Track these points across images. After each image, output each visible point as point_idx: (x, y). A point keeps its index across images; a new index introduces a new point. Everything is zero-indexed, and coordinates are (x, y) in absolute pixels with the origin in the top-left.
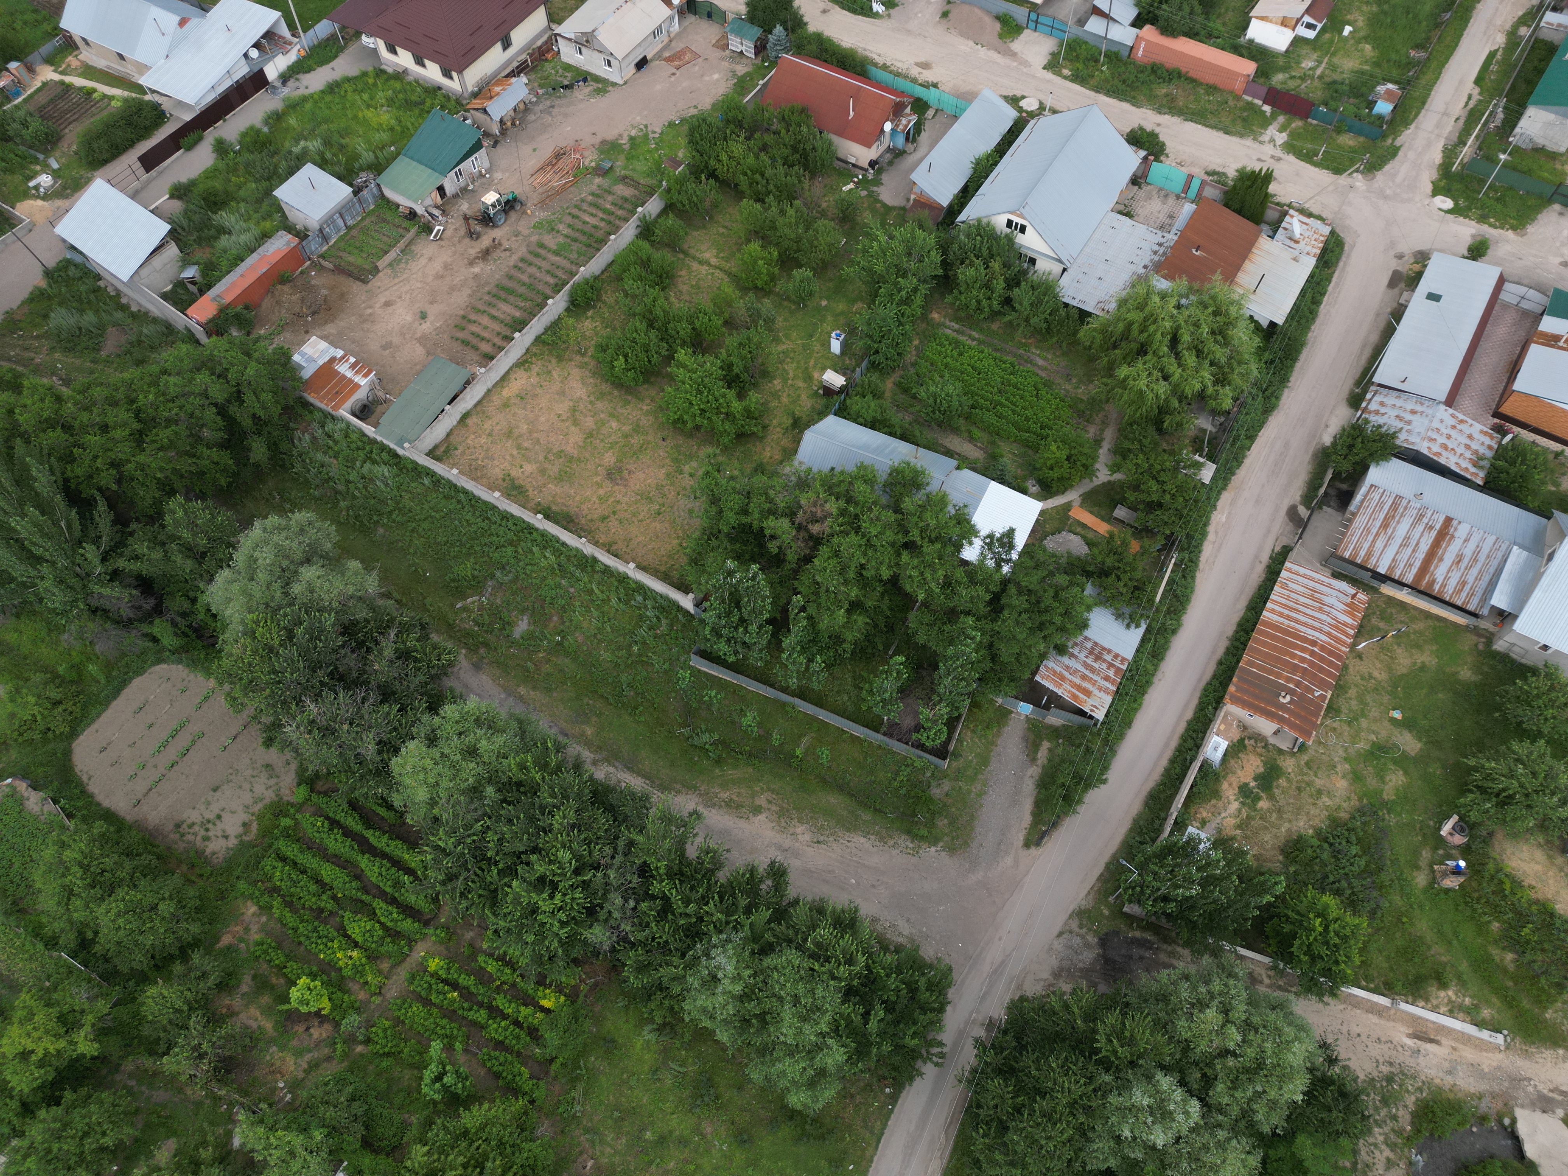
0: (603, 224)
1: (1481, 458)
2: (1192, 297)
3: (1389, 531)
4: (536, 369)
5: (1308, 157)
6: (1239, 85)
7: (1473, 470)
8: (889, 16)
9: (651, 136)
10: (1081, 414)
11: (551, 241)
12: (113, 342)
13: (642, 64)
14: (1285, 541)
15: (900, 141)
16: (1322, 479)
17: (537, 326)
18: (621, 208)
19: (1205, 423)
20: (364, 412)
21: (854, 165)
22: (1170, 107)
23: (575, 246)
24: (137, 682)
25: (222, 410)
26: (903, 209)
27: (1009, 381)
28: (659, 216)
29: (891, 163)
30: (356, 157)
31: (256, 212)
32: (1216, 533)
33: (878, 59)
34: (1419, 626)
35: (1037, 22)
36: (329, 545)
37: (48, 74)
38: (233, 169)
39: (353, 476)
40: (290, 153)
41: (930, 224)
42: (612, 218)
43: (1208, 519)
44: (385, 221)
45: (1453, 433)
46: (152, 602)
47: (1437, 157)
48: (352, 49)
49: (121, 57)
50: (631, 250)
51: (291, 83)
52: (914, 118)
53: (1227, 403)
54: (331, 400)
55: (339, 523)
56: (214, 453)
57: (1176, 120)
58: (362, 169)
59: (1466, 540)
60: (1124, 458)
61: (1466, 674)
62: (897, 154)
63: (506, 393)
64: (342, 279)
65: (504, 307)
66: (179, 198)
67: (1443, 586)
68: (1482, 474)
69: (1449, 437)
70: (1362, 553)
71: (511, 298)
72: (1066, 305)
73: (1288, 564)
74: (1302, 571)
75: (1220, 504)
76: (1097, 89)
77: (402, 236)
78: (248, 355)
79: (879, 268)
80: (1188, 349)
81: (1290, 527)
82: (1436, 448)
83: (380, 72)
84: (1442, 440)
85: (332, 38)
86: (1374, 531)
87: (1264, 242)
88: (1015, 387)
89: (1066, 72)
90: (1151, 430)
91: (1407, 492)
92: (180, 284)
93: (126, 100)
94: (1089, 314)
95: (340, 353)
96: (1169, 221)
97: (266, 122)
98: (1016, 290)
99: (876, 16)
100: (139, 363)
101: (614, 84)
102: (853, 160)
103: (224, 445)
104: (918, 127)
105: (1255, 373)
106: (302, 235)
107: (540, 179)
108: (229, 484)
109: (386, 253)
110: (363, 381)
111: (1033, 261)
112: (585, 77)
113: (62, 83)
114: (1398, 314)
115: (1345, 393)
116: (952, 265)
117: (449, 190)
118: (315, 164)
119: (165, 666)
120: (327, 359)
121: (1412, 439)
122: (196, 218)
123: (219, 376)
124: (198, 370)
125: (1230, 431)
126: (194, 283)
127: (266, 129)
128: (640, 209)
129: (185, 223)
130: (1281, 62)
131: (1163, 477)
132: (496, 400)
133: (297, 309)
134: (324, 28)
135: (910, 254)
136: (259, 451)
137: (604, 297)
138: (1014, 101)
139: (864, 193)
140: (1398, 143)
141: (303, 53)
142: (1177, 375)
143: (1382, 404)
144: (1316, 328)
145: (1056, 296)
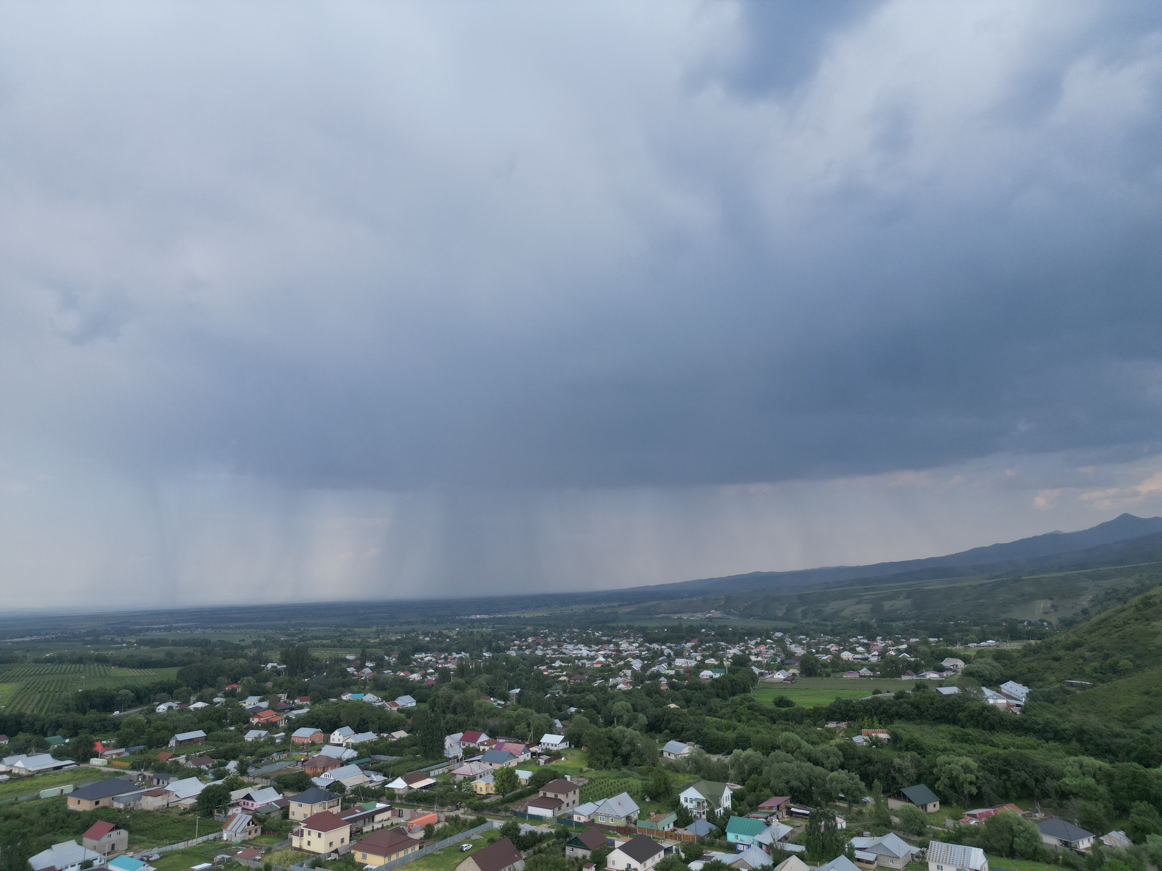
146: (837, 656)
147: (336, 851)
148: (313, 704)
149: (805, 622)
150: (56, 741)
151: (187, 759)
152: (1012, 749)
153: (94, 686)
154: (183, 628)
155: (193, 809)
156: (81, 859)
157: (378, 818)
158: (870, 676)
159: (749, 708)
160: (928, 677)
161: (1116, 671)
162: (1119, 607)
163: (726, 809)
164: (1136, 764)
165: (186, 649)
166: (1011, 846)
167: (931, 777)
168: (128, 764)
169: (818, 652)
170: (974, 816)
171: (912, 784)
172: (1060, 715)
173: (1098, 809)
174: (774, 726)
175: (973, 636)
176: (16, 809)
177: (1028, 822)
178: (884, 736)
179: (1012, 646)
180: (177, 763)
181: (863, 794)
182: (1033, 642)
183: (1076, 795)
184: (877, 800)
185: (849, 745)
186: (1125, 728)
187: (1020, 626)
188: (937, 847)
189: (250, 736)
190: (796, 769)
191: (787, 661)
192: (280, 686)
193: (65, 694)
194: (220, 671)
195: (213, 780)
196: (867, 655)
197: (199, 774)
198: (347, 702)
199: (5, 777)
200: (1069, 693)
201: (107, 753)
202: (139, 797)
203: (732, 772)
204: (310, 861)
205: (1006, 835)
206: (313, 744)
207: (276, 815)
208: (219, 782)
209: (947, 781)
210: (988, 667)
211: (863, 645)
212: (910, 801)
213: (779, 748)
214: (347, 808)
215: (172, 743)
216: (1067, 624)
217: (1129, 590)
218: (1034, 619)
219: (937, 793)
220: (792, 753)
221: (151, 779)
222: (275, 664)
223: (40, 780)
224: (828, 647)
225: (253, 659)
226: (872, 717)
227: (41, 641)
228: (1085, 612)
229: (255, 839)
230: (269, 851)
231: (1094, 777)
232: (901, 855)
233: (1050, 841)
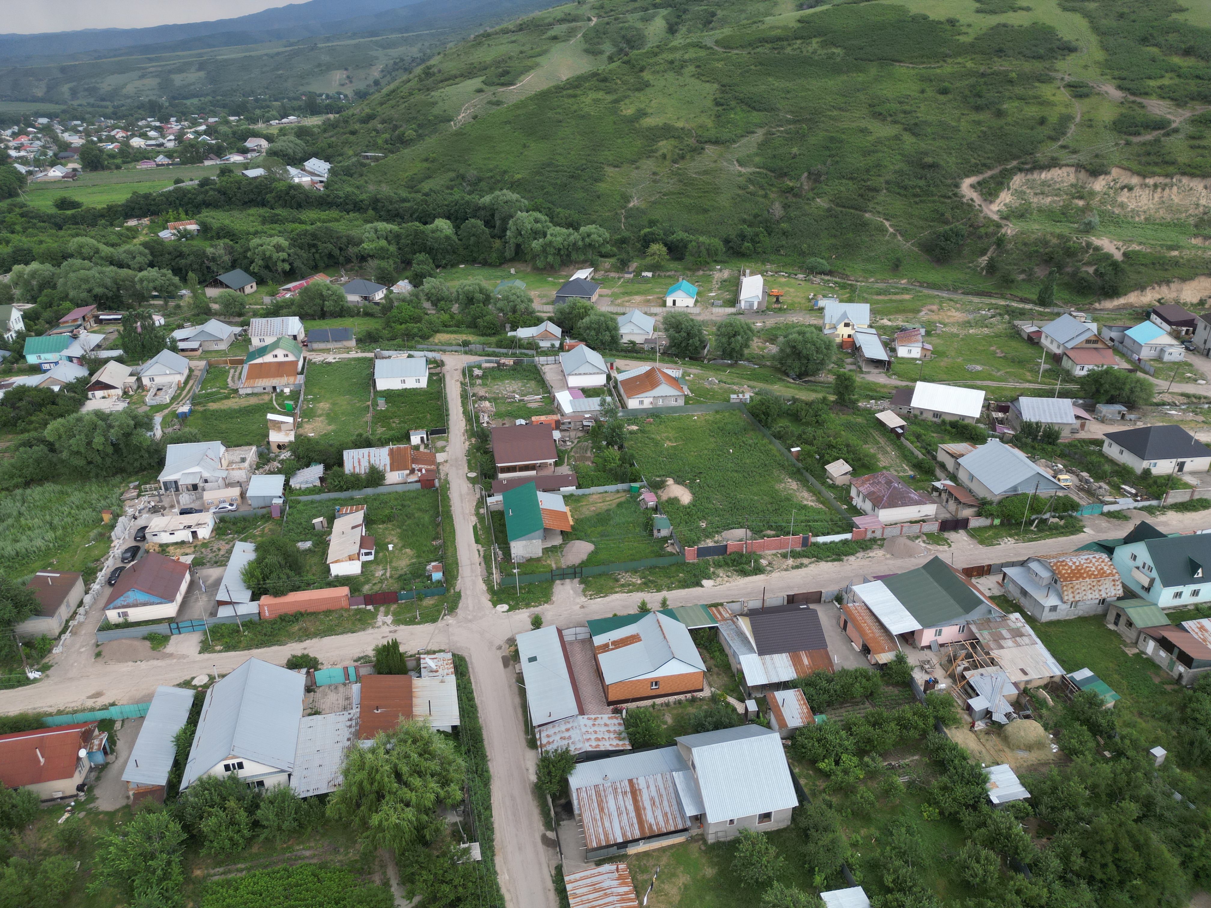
1: (620, 733)
2: (392, 741)
3: (606, 811)
5: (412, 622)
6: (344, 603)
7: (621, 743)
8: (47, 676)
10: (361, 872)
14: (554, 863)
15: (100, 758)
16: (547, 805)
19: (453, 818)
21: (62, 798)
22: (306, 635)
26: (127, 806)
27: (289, 884)
29: (98, 778)
32: (508, 891)
33: (50, 710)
34: (664, 861)
35: (178, 628)
41: (157, 805)
43: (497, 884)
45: (596, 728)
47: (484, 587)
52: (105, 736)
53: (459, 795)
57: (315, 640)
59: (648, 787)
60: (413, 882)
61: (709, 872)
62: (100, 770)
67: (657, 824)
68: (627, 742)
69: (596, 732)
70: (602, 837)
72: (305, 799)
73: (566, 879)
74: (577, 876)
75: (498, 868)
76: (248, 648)
79: (125, 865)
80: (411, 775)
81: (551, 851)
82: (594, 744)
84: (593, 737)
86: (598, 817)
87: (417, 682)
88: (297, 885)
89: (218, 648)
90: (420, 848)
91: (598, 781)
94: (326, 795)
96: (347, 702)
98: (259, 812)
99: (35, 680)
102: (60, 795)
104: (112, 741)
105: (463, 764)
111: (261, 784)
114: (520, 679)
115: (524, 743)
116: (193, 825)
121: (578, 746)
125: (472, 812)
130: (362, 579)
131: (448, 877)
135: (150, 838)
138: (187, 684)
139: (82, 815)
140: (457, 590)
142: (414, 799)
143: (548, 736)
144: (481, 714)
145: (293, 798)
146: (125, 143)
149: (76, 103)
152: (319, 224)
158: (168, 165)
159: (22, 215)
160: (232, 160)
161: (403, 141)
162: (405, 77)
163: (18, 333)
164: (417, 224)
166: (322, 310)
167: (246, 261)
169: (100, 140)
170: (289, 290)
171: (227, 270)
172: (358, 187)
173: (388, 265)
174: (61, 233)
175: (274, 113)
177: (335, 287)
178: (193, 227)
179: (313, 121)
181: (178, 288)
182: (331, 116)
183: (372, 257)
184: (194, 292)
185: (155, 241)
186: (410, 193)
187: (319, 100)
188: (258, 324)
190: (97, 275)
191: (62, 154)
196: (161, 140)
200: (364, 165)
203: (17, 292)
205: (318, 301)
209: (261, 262)
210: (291, 145)
211: (156, 128)
212: (227, 287)
213: (71, 256)
216: (362, 95)
217: (414, 60)
218: (332, 92)
219: (253, 274)
220: (90, 259)
224: (113, 133)
226: (177, 209)
228: (376, 83)
231: (386, 239)
232: (225, 337)
233: (353, 298)
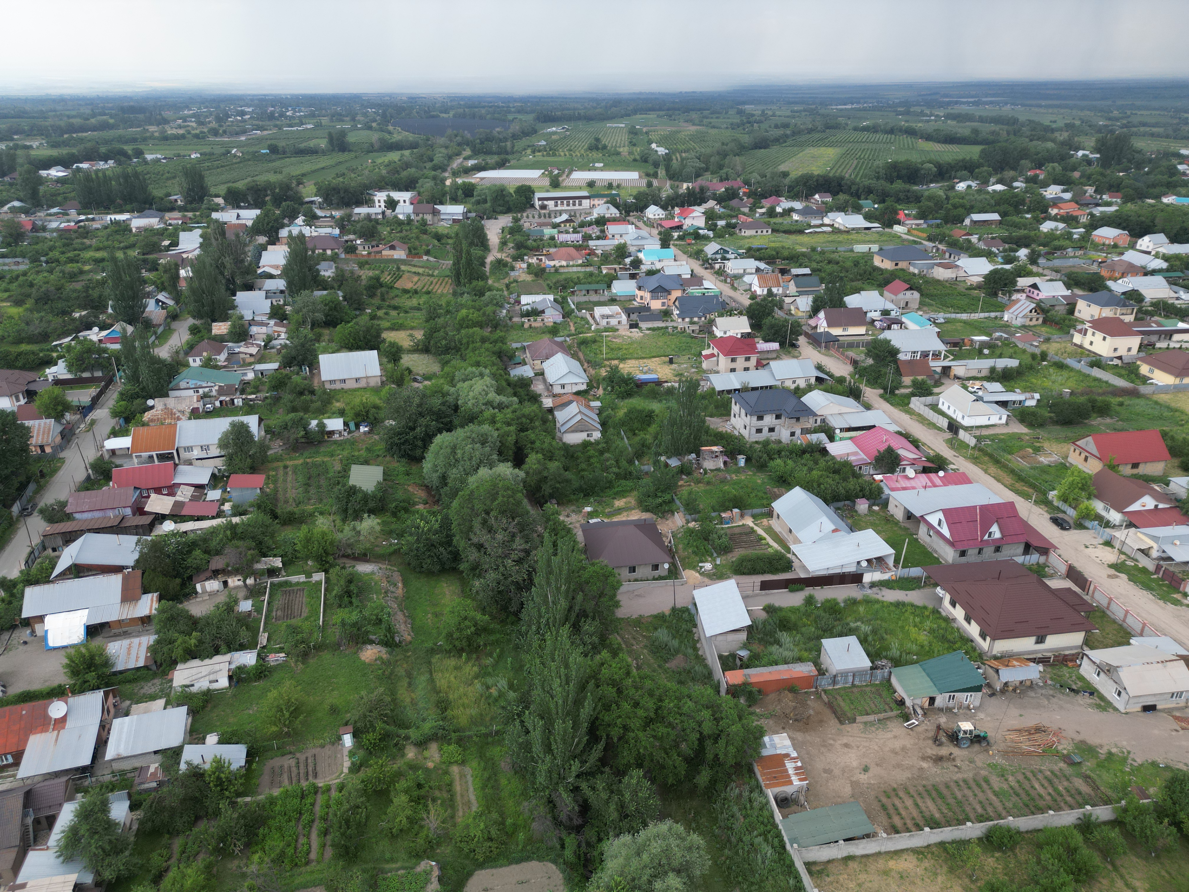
0: (1048, 798)
4: (926, 864)
9: (1130, 761)
11: (996, 782)
12: (676, 663)
13: (1149, 708)
17: (947, 834)
18: (1071, 796)
20: (783, 802)
23: (1015, 799)
24: (534, 864)
25: (702, 739)
28: (1105, 823)
30: (887, 648)
31: (804, 644)
36: (698, 873)
37: (749, 522)
38: (808, 615)
39: (746, 838)
40: (848, 624)
42: (1059, 799)
44: (880, 695)
46: (580, 821)
48: (927, 591)
49: (790, 531)
50: (1062, 831)
51: (875, 590)
54: (768, 779)
55: (715, 863)
56: (679, 761)
58: (886, 657)
63: (892, 864)
64: (828, 712)
65: (930, 803)
66: (767, 612)
71: (939, 802)
77: (885, 711)
78: (740, 718)
83: (936, 612)
85: (918, 579)
92: (733, 656)
93: (777, 551)
95: (794, 754)
97: (845, 601)
100: (681, 682)
101: (1116, 709)
103: (687, 760)
106: (822, 672)
107: (1013, 736)
108: (673, 785)
109: (867, 714)
110: (796, 782)
112: (1093, 692)
113: (752, 528)
117: (938, 703)
118: (859, 638)
119: (554, 867)
120: (784, 752)
122: (768, 627)
123: (715, 719)
124: (708, 708)
126: (741, 660)
127: (842, 605)
128: (1088, 807)
129: (760, 626)
132: (881, 864)
133: (787, 711)
134: (916, 572)
136: (703, 778)
137: (1017, 851)
141: (894, 578)
147: (1120, 358)
148: (1125, 202)
150: (868, 205)
151: (979, 240)
153: (902, 158)
154: (991, 103)
155: (979, 287)
156: (882, 308)
157: (1176, 337)
165: (993, 127)
168: (925, 235)
176: (835, 256)
180: (969, 241)
189: (1047, 227)
192: (1089, 178)
193: (877, 162)
194: (1024, 154)
195: (1002, 264)
197: (989, 255)
198: (1168, 205)
199: (829, 229)
201: (908, 222)
202: (932, 266)
204: (1089, 359)
206: (1115, 246)
207: (1061, 310)
208: (1008, 267)
214: (1142, 319)
215: (967, 222)
221: (944, 252)
222: (1087, 153)
223: (854, 236)
225: (1063, 144)
227: (859, 110)
229: (1035, 326)
230: (1047, 340)
